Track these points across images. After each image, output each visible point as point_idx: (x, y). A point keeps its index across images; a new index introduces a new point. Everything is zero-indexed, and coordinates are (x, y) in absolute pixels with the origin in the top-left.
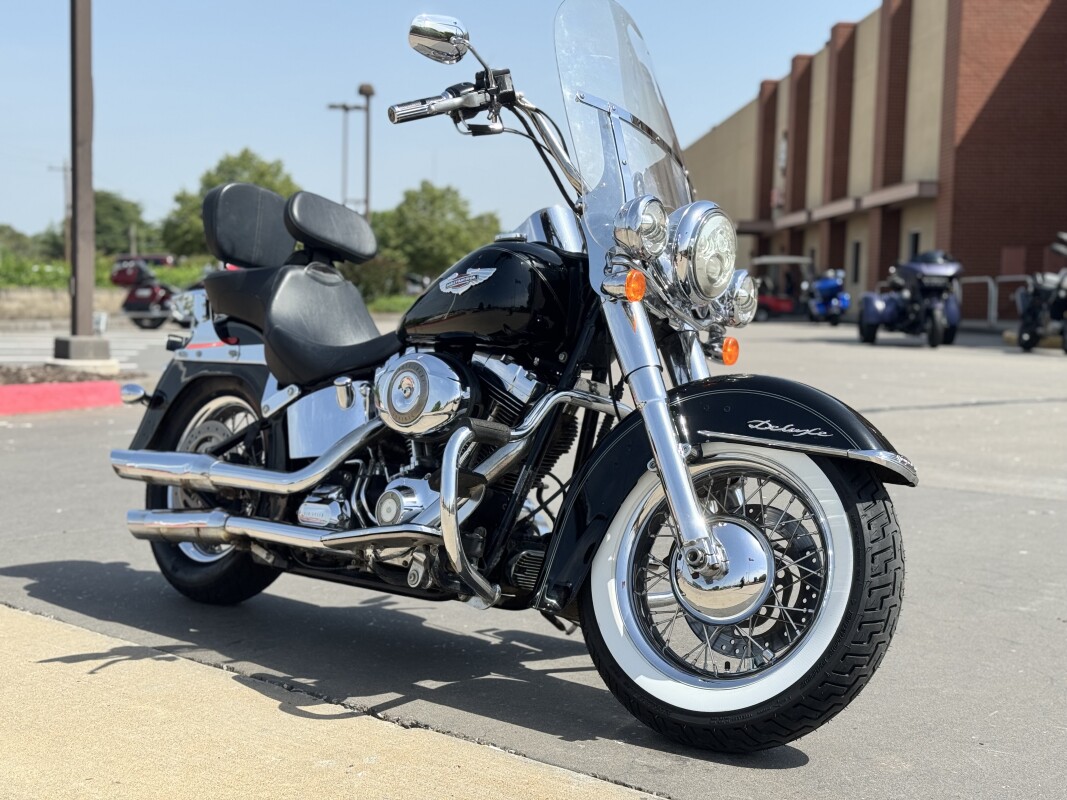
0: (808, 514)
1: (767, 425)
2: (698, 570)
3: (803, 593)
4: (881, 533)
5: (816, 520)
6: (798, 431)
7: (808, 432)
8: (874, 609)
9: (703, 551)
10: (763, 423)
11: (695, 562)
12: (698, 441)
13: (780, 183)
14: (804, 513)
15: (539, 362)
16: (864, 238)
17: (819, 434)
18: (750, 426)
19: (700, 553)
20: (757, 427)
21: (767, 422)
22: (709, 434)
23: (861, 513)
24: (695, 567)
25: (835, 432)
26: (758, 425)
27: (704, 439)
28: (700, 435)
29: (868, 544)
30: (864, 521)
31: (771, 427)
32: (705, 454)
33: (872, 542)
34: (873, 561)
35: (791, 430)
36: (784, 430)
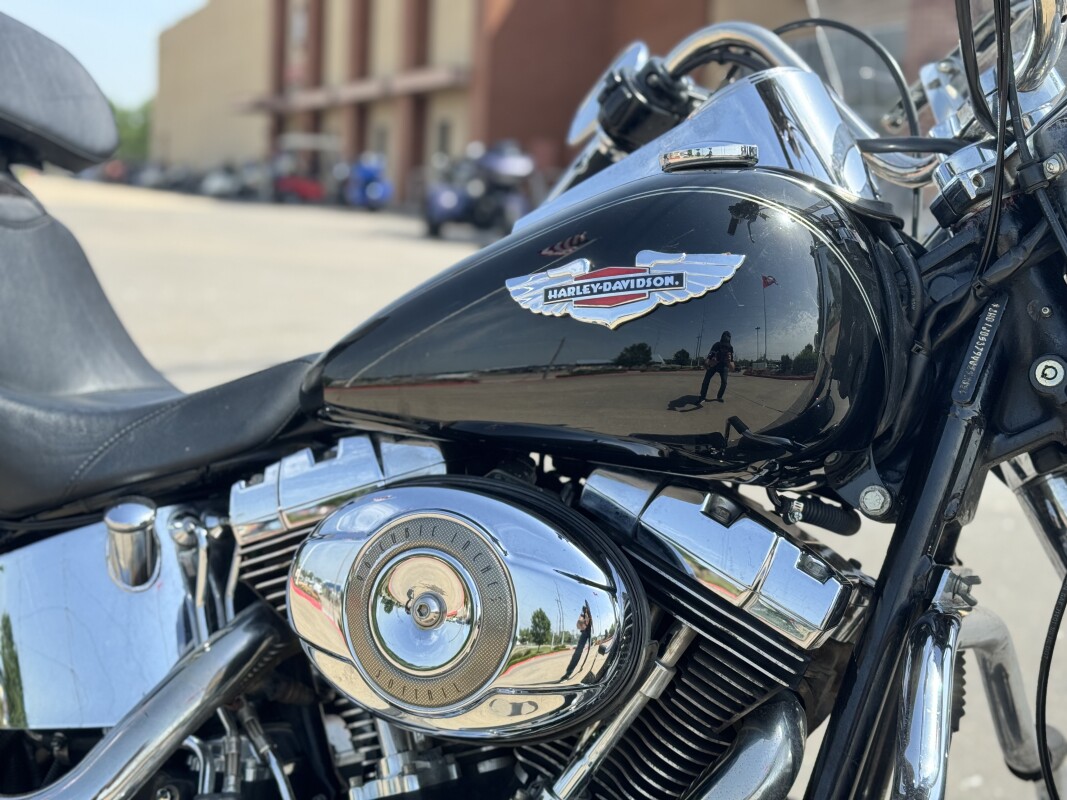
13: (297, 60)
16: (391, 124)
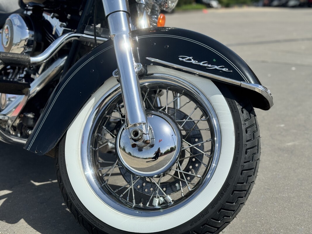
0: (204, 117)
1: (190, 60)
2: (137, 143)
3: (191, 162)
4: (253, 136)
5: (209, 121)
6: (210, 66)
7: (216, 67)
8: (243, 183)
9: (142, 131)
10: (188, 58)
11: (136, 138)
12: (146, 63)
14: (202, 117)
15: (71, 17)
17: (224, 69)
18: (180, 59)
19: (140, 131)
20: (184, 60)
21: (191, 58)
22: (153, 60)
23: (243, 122)
24: (135, 140)
25: (233, 69)
26: (186, 59)
27: (149, 62)
28: (148, 60)
29: (244, 142)
30: (244, 128)
31: (193, 61)
32: (149, 72)
33: (247, 141)
34: (246, 153)
35: (206, 65)
36: (201, 64)
